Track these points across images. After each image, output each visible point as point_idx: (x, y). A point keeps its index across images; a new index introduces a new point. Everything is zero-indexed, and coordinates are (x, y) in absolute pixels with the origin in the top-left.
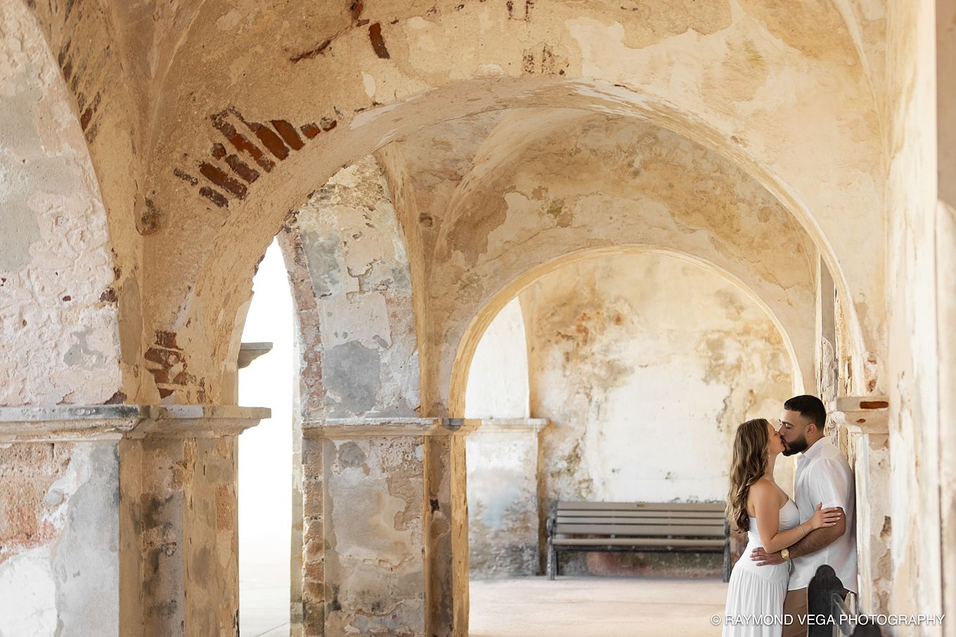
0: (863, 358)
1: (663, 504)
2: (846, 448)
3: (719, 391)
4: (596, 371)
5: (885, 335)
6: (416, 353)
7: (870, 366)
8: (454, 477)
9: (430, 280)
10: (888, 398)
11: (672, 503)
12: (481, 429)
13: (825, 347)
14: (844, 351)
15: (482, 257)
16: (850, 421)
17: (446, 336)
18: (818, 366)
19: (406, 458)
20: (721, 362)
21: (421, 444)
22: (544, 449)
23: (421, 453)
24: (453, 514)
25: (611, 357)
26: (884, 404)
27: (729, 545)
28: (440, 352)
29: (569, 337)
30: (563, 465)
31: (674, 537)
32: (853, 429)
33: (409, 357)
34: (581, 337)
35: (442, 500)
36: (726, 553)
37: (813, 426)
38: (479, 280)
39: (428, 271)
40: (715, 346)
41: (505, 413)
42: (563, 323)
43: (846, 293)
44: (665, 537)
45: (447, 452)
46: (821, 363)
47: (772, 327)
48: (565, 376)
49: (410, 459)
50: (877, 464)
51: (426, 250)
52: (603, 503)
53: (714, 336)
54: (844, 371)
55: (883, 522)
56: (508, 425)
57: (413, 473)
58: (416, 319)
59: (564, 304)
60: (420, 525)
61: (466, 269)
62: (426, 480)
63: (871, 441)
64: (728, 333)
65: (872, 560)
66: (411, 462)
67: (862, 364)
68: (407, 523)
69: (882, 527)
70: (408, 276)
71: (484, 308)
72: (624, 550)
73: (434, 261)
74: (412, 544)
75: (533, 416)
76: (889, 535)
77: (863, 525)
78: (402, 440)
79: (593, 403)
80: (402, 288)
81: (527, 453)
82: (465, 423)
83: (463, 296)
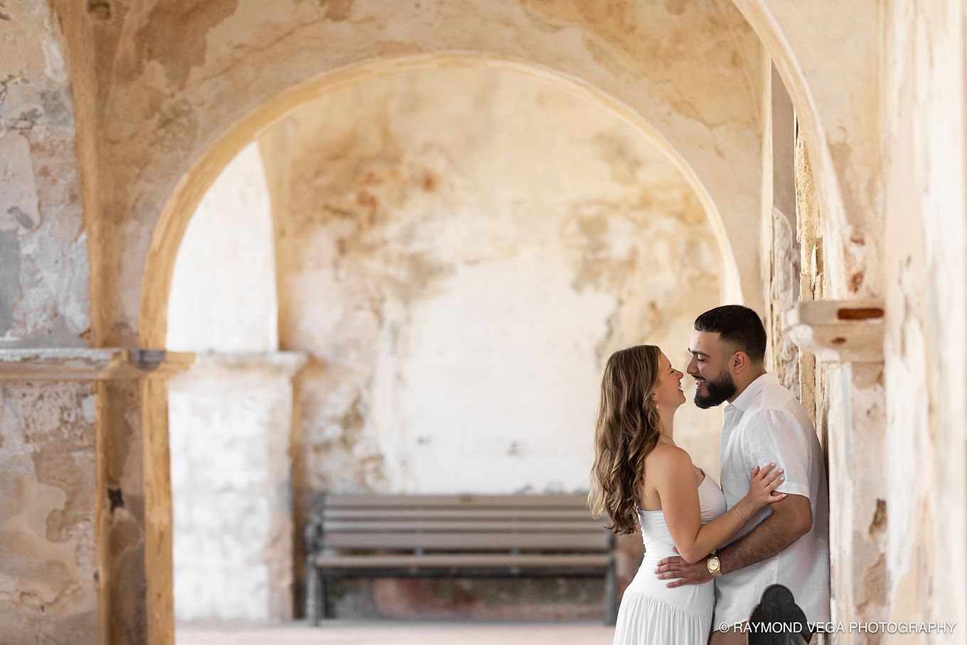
0: (843, 236)
1: (504, 497)
2: (812, 391)
3: (599, 303)
4: (391, 270)
5: (879, 197)
6: (83, 237)
7: (854, 248)
8: (149, 451)
9: (107, 111)
10: (884, 302)
11: (520, 495)
12: (195, 367)
13: (778, 225)
14: (811, 229)
15: (196, 73)
16: (820, 341)
17: (134, 208)
18: (765, 259)
19: (66, 416)
20: (602, 255)
21: (92, 393)
22: (303, 406)
23: (92, 409)
24: (148, 514)
25: (416, 247)
26: (877, 313)
27: (613, 564)
28: (124, 237)
29: (343, 214)
30: (334, 431)
31: (524, 551)
32: (826, 355)
33: (70, 244)
34: (364, 212)
35: (127, 489)
36: (610, 579)
37: (742, 355)
38: (191, 111)
39: (102, 95)
40: (593, 228)
41: (234, 342)
42: (334, 190)
43: (814, 126)
44: (506, 551)
45: (136, 408)
46: (772, 253)
47: (689, 195)
48: (337, 279)
49: (72, 419)
50: (864, 411)
51: (99, 60)
52: (402, 496)
53: (591, 211)
54: (810, 263)
55: (874, 509)
56: (240, 364)
57: (79, 443)
58: (82, 179)
59: (335, 157)
60: (91, 533)
61: (168, 91)
62: (100, 455)
63: (855, 373)
64: (614, 207)
65: (856, 571)
66: (74, 425)
67: (841, 245)
68: (68, 530)
69: (871, 518)
70: (68, 104)
71: (200, 160)
72: (437, 575)
73: (113, 79)
74: (78, 564)
75: (283, 346)
76: (885, 530)
77: (841, 516)
78: (60, 388)
79: (386, 328)
80: (59, 123)
81: (272, 412)
82: (168, 357)
83: (163, 139)
